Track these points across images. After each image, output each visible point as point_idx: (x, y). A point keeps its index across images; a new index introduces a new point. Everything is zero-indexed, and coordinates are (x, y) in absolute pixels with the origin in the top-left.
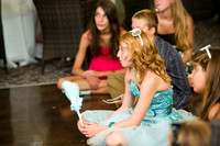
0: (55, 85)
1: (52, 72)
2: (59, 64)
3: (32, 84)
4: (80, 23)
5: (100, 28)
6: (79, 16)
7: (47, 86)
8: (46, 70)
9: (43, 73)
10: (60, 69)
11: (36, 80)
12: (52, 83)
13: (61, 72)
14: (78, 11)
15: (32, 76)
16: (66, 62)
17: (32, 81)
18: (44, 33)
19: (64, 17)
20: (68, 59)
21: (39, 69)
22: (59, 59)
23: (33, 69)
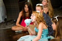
0: (11, 29)
1: (10, 24)
2: (12, 22)
3: (3, 28)
4: (18, 9)
5: (26, 11)
6: (18, 7)
7: (8, 29)
8: (8, 24)
9: (7, 25)
10: (12, 23)
12: (10, 28)
13: (12, 25)
14: (18, 5)
15: (4, 26)
16: (14, 21)
17: (3, 27)
18: (7, 12)
19: (13, 7)
20: (15, 20)
21: (6, 23)
22: (12, 20)
23: (4, 24)
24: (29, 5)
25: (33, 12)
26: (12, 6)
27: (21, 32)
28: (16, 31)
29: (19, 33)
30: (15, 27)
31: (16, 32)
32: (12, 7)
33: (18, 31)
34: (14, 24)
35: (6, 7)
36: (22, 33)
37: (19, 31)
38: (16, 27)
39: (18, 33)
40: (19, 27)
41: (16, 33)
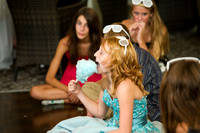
0: (27, 94)
1: (25, 79)
2: (33, 71)
4: (56, 30)
6: (55, 23)
7: (19, 93)
8: (19, 77)
9: (16, 80)
10: (33, 76)
11: (9, 87)
12: (25, 90)
13: (34, 80)
14: (54, 17)
15: (5, 82)
16: (40, 68)
20: (42, 66)
21: (12, 75)
22: (34, 65)
23: (6, 75)
24: (91, 19)
26: (34, 17)
27: (63, 107)
28: (44, 102)
29: (55, 107)
30: (42, 87)
31: (43, 106)
32: (35, 23)
33: (50, 102)
35: (14, 20)
36: (65, 109)
37: (55, 102)
39: (50, 108)
40: (54, 87)
41: (45, 109)
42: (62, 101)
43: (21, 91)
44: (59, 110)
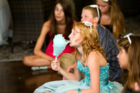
0: (21, 62)
1: (19, 51)
3: (4, 60)
4: (42, 16)
5: (58, 19)
6: (41, 11)
7: (15, 62)
8: (15, 50)
9: (12, 52)
10: (25, 49)
11: (7, 57)
12: (19, 59)
13: (26, 52)
14: (40, 6)
15: (5, 54)
16: (30, 44)
17: (3, 58)
18: (14, 22)
21: (10, 49)
23: (5, 49)
25: (75, 23)
26: (25, 7)
27: (47, 71)
28: (33, 68)
29: (41, 72)
31: (33, 71)
32: (26, 11)
33: (38, 68)
34: (30, 50)
36: (48, 73)
37: (41, 68)
38: (34, 58)
39: (38, 72)
41: (34, 73)
42: (46, 68)
43: (16, 60)
44: (44, 74)
